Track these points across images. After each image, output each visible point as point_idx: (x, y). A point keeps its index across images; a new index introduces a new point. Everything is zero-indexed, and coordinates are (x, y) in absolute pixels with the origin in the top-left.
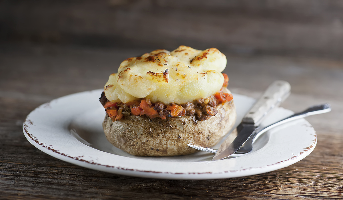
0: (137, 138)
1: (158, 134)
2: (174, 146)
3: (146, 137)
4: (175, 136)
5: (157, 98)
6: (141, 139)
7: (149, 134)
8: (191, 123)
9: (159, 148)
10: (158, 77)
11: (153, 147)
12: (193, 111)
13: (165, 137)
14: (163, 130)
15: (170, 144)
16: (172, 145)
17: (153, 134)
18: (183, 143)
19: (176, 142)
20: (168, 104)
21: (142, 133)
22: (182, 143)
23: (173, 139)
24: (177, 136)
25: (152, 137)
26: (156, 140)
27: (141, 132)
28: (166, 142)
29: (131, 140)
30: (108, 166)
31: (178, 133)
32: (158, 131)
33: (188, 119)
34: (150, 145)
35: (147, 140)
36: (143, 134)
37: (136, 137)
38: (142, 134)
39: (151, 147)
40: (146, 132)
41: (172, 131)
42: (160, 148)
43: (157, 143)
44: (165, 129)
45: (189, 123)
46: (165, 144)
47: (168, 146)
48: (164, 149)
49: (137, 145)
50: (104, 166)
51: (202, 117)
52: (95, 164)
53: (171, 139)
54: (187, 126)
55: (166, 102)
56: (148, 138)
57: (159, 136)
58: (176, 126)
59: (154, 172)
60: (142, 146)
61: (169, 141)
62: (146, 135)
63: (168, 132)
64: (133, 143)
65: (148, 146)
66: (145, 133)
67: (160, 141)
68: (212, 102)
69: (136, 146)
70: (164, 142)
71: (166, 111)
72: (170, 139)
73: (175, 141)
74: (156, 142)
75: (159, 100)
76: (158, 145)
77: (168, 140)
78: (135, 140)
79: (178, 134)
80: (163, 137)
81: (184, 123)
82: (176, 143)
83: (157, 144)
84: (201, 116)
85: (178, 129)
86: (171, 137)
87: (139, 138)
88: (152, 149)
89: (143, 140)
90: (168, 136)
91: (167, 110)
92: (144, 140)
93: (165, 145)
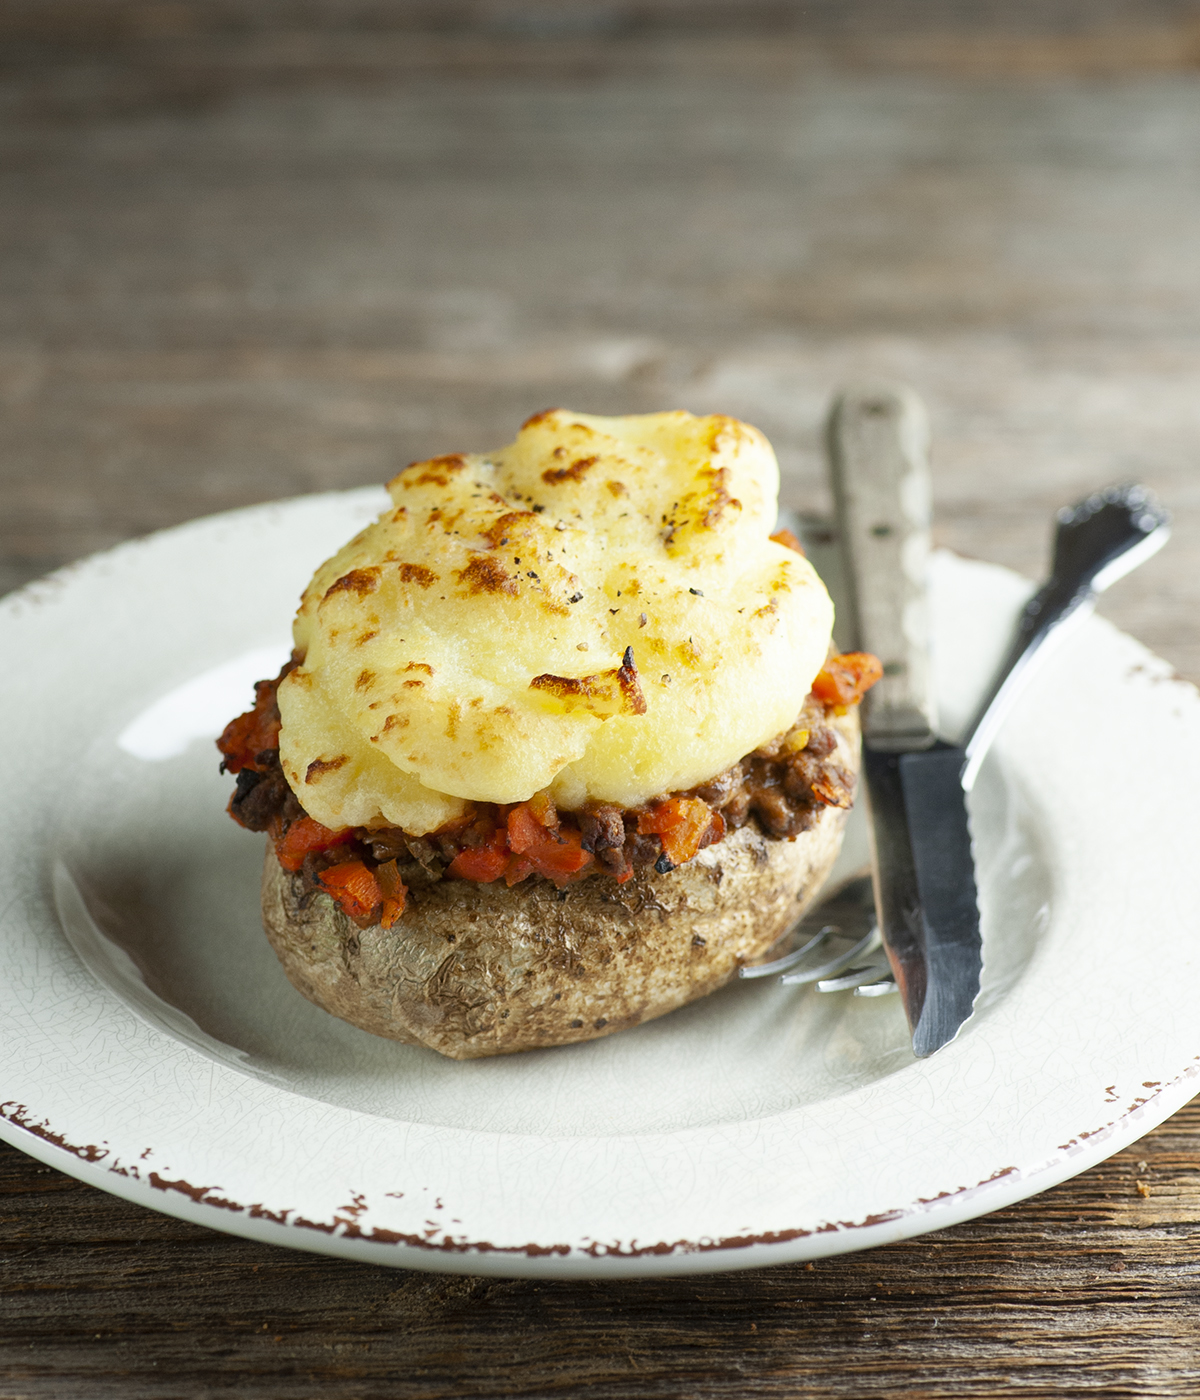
0: (508, 995)
1: (604, 957)
2: (678, 986)
3: (552, 981)
4: (679, 943)
5: (588, 792)
6: (524, 996)
7: (564, 962)
8: (745, 859)
9: (610, 1013)
10: (596, 701)
11: (581, 1017)
12: (744, 799)
13: (639, 959)
14: (624, 931)
15: (661, 982)
16: (669, 985)
17: (582, 962)
18: (714, 962)
19: (686, 966)
20: (639, 806)
21: (527, 966)
22: (710, 962)
23: (673, 960)
24: (689, 939)
25: (581, 973)
26: (597, 985)
27: (522, 961)
28: (643, 978)
29: (475, 1010)
30: (533, 1250)
31: (693, 923)
32: (603, 942)
33: (729, 849)
34: (565, 1013)
35: (557, 991)
36: (536, 968)
37: (502, 992)
38: (530, 973)
39: (573, 1016)
40: (548, 959)
41: (667, 925)
42: (614, 1014)
43: (600, 994)
44: (635, 924)
45: (738, 864)
46: (639, 989)
47: (649, 995)
48: (632, 1011)
49: (502, 1023)
50: (514, 1250)
51: (790, 822)
52: (464, 1248)
53: (664, 963)
54: (730, 882)
55: (633, 799)
56: (560, 982)
57: (609, 962)
58: (682, 899)
59: (768, 1239)
60: (528, 1022)
61: (658, 973)
62: (550, 972)
63: (651, 933)
64: (488, 1019)
65: (556, 1018)
66: (545, 965)
67: (614, 984)
68: (820, 734)
69: (497, 1027)
70: (633, 984)
71: (639, 841)
72: (661, 960)
73: (683, 965)
74: (594, 993)
75: (598, 797)
76: (602, 1003)
77: (653, 969)
78: (499, 1003)
79: (692, 932)
80: (630, 963)
81: (716, 875)
82: (685, 970)
83: (602, 998)
84: (786, 820)
85: (694, 910)
86: (663, 951)
87: (517, 993)
88: (578, 1024)
89: (537, 997)
90: (650, 950)
91: (643, 837)
92: (541, 994)
93: (640, 993)
